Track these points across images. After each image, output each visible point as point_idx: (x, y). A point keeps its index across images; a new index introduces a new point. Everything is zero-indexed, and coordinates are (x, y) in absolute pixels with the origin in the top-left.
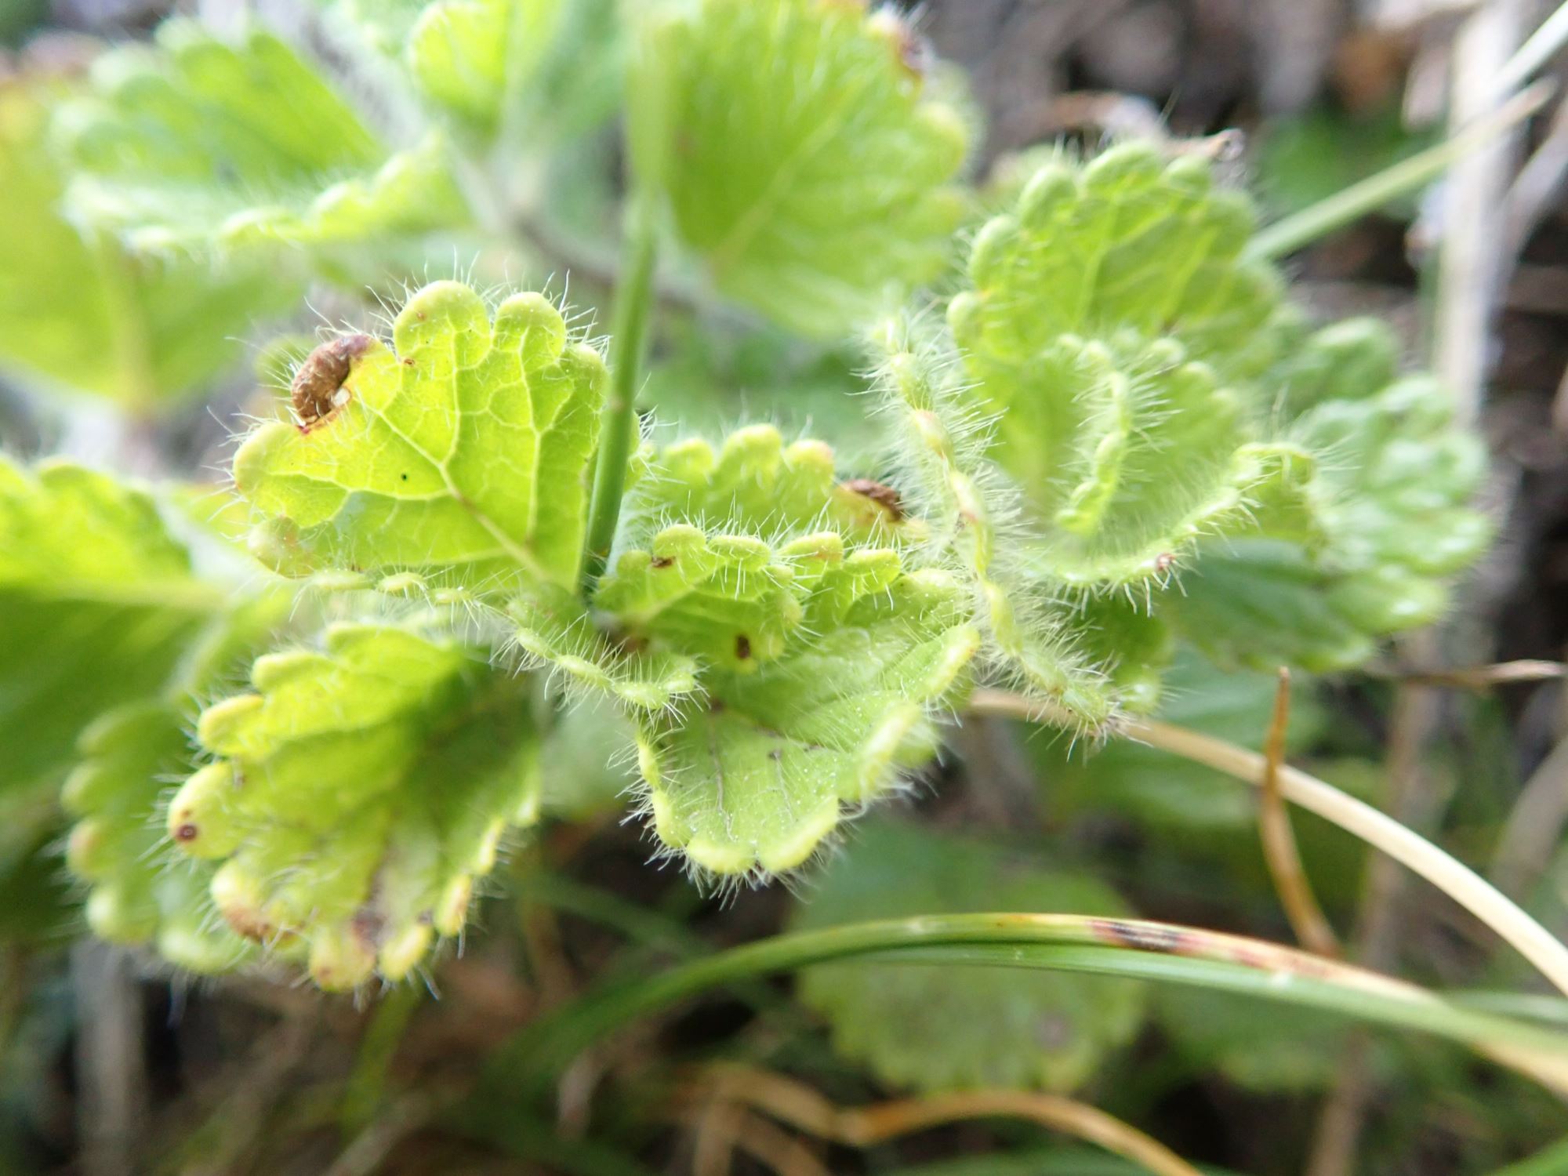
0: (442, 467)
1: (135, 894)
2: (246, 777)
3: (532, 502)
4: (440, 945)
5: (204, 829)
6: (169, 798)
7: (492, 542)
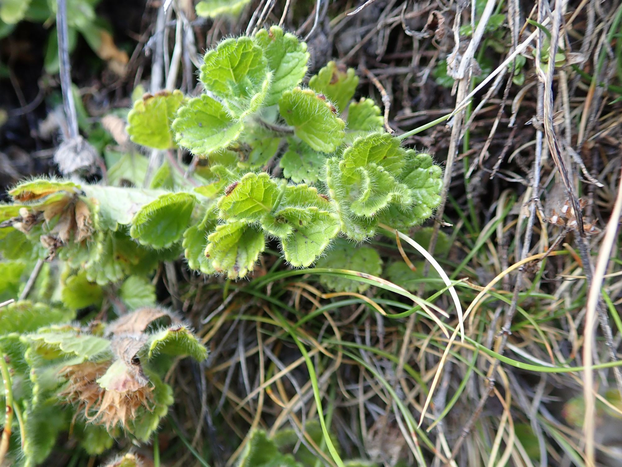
0: (247, 194)
1: (195, 262)
2: (216, 244)
3: (263, 197)
4: (249, 273)
5: (210, 255)
6: (204, 250)
7: (256, 203)
